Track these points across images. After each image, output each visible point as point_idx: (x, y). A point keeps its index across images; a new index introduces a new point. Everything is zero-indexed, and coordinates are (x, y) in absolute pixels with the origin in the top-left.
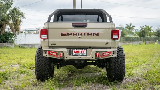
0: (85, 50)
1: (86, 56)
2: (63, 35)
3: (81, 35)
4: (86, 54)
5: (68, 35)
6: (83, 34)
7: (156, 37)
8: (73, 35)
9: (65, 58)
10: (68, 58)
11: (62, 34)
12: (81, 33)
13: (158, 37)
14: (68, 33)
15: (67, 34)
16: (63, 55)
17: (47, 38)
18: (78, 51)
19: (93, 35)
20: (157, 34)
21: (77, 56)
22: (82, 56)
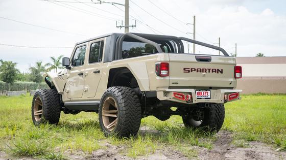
0: (209, 92)
1: (210, 98)
2: (187, 70)
3: (206, 71)
4: (209, 97)
5: (192, 71)
6: (208, 71)
7: (32, 83)
8: (197, 71)
9: (194, 102)
10: (196, 102)
11: (184, 69)
12: (206, 70)
13: (35, 83)
14: (192, 69)
15: (190, 70)
16: (192, 98)
17: (168, 75)
18: (201, 93)
19: (218, 73)
20: (35, 78)
21: (201, 98)
22: (206, 98)
